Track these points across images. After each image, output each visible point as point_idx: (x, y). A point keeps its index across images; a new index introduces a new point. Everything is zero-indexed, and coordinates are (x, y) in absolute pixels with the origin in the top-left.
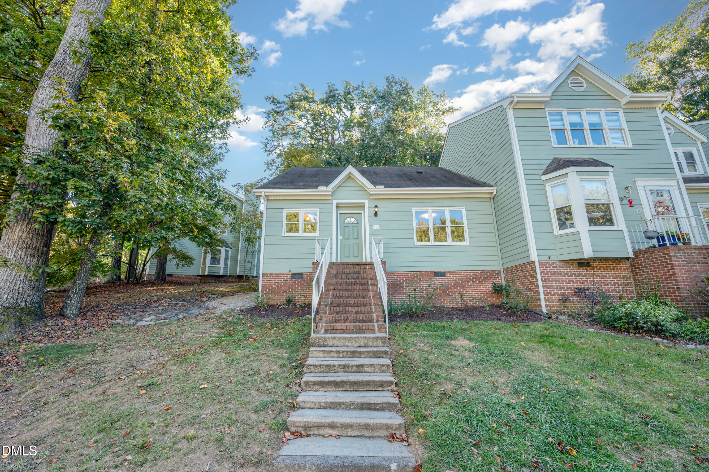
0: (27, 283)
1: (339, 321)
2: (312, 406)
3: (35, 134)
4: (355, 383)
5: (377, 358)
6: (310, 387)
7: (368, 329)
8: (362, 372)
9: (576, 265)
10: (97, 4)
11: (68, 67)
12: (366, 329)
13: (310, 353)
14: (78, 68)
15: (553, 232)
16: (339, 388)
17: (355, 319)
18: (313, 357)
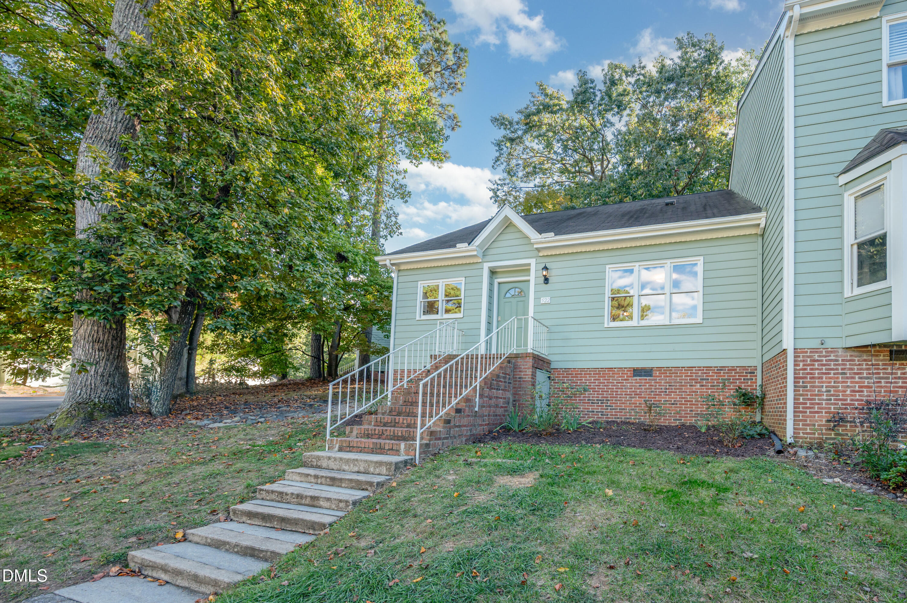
0: (98, 378)
1: (372, 435)
2: (199, 541)
3: (81, 212)
4: (283, 520)
5: (359, 489)
6: (237, 517)
7: (392, 449)
8: (317, 507)
9: (884, 357)
10: (132, 24)
11: (106, 120)
12: (389, 450)
13: (287, 474)
14: (119, 119)
15: (842, 293)
16: (266, 523)
17: (392, 434)
18: (289, 480)
